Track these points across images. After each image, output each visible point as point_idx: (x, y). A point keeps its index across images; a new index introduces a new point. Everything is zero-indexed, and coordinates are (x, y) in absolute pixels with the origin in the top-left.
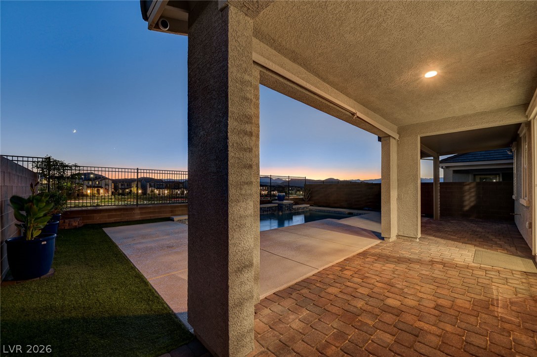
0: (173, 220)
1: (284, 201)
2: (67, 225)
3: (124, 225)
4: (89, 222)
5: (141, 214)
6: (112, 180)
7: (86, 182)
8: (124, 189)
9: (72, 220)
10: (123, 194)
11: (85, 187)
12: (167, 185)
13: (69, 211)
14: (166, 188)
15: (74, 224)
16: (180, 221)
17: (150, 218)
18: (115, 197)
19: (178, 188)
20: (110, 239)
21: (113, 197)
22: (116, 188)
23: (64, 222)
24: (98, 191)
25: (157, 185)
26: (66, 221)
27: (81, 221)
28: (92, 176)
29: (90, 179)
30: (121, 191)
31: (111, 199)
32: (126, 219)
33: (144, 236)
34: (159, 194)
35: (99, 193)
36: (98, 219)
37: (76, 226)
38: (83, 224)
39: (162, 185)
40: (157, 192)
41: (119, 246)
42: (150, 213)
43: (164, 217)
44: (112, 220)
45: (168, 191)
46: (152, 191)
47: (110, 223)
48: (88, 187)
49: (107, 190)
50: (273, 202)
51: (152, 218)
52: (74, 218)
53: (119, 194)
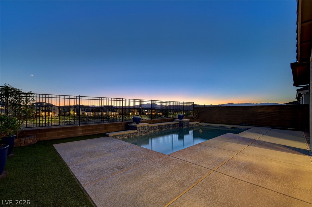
0: (108, 136)
1: (183, 120)
2: (23, 143)
3: (70, 141)
4: (42, 139)
5: (83, 131)
6: (57, 106)
7: (41, 108)
8: (65, 112)
9: (27, 138)
10: (65, 116)
11: (41, 111)
12: (92, 109)
13: (25, 131)
14: (92, 111)
15: (29, 142)
16: (113, 137)
17: (89, 134)
18: (59, 117)
19: (100, 111)
20: (61, 158)
21: (58, 117)
22: (60, 112)
23: (20, 140)
24: (49, 114)
25: (86, 109)
26: (22, 139)
27: (35, 139)
28: (45, 104)
29: (44, 106)
30: (63, 114)
31: (57, 118)
32: (72, 135)
33: (90, 154)
34: (88, 115)
35: (49, 115)
36: (49, 136)
37: (31, 143)
38: (37, 141)
39: (90, 109)
40: (86, 113)
41: (70, 167)
42: (89, 130)
43: (99, 133)
44: (60, 137)
45: (93, 113)
46: (83, 113)
47: (59, 139)
48: (43, 111)
49: (54, 113)
50: (175, 120)
51: (91, 134)
52: (29, 136)
53: (62, 116)
